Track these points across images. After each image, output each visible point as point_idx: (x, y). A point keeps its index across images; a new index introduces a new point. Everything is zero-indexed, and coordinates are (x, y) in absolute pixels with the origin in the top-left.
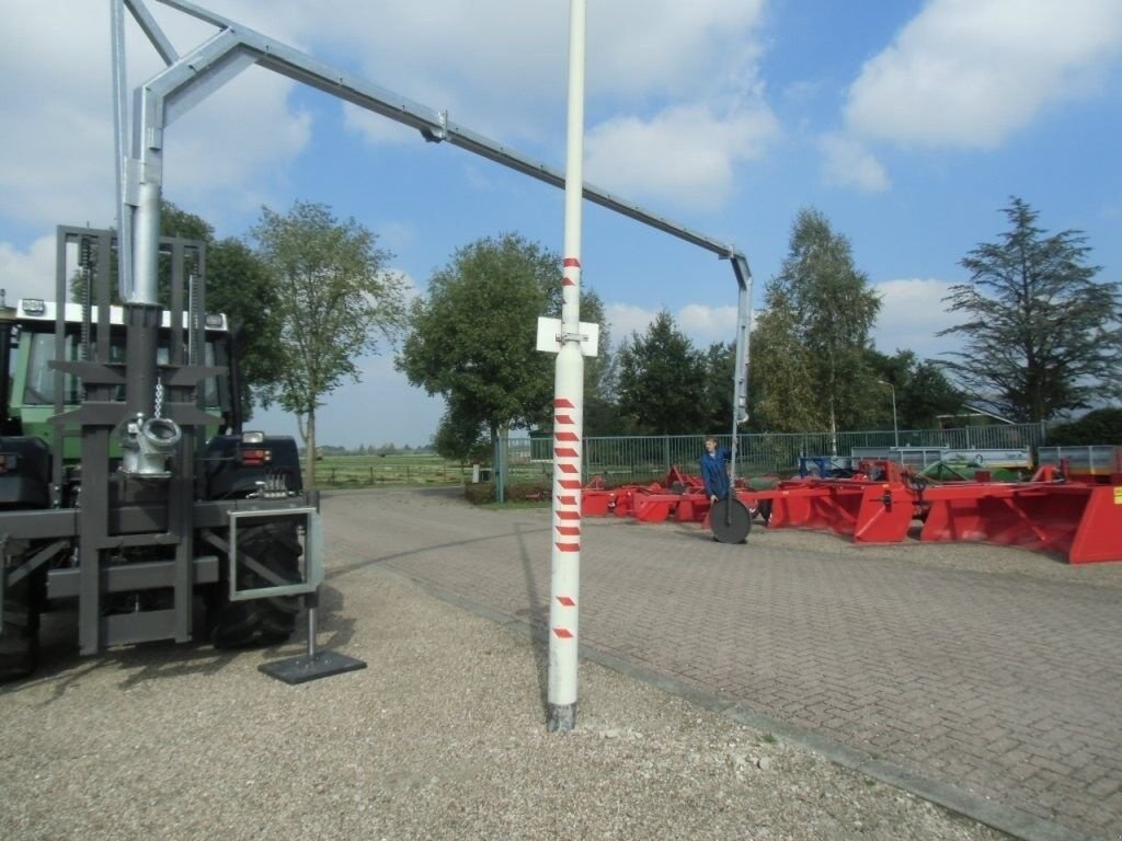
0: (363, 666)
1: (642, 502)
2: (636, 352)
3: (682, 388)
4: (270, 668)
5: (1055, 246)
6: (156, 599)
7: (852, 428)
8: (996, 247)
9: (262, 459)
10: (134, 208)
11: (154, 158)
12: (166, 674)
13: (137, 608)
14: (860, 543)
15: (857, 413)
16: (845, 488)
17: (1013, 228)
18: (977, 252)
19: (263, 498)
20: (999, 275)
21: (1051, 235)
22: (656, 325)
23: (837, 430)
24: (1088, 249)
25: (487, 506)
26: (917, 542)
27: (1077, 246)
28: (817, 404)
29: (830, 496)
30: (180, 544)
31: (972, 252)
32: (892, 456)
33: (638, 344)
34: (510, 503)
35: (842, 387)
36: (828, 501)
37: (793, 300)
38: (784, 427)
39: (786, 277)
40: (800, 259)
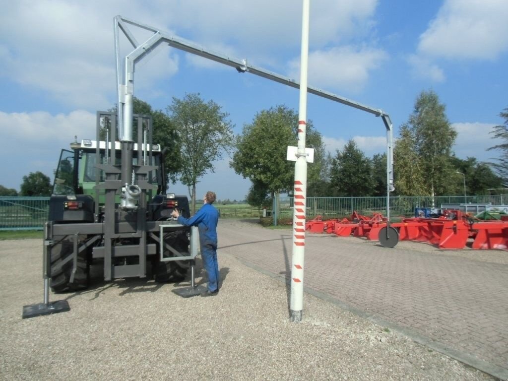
1: (338, 226)
2: (338, 159)
3: (360, 175)
4: (176, 291)
6: (133, 260)
7: (441, 194)
9: (174, 205)
10: (123, 104)
11: (131, 85)
12: (137, 291)
13: (125, 263)
14: (442, 248)
15: (444, 187)
16: (435, 222)
19: (173, 220)
22: (347, 146)
23: (435, 195)
25: (270, 227)
26: (470, 249)
28: (425, 182)
29: (428, 226)
30: (141, 237)
31: (505, 109)
32: (460, 208)
33: (339, 155)
34: (279, 226)
35: (437, 175)
36: (427, 228)
37: (413, 134)
38: (408, 194)
39: (411, 122)
40: (418, 113)
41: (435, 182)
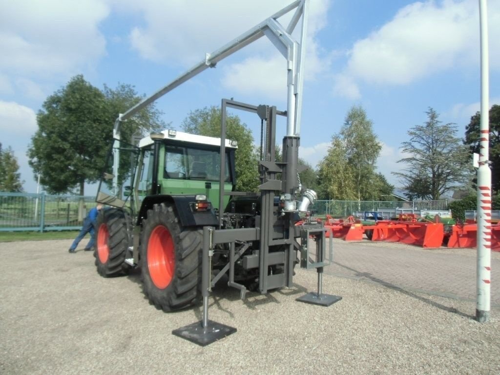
0: (341, 298)
5: (445, 129)
7: (367, 199)
8: (422, 127)
13: (271, 273)
14: (425, 248)
15: (369, 193)
17: (428, 120)
18: (414, 129)
19: (310, 224)
20: (423, 139)
21: (444, 124)
23: (361, 200)
24: (457, 131)
26: (446, 247)
27: (454, 129)
28: (355, 188)
31: (412, 129)
37: (344, 143)
38: (340, 198)
39: (342, 133)
40: (349, 126)
41: (362, 188)
